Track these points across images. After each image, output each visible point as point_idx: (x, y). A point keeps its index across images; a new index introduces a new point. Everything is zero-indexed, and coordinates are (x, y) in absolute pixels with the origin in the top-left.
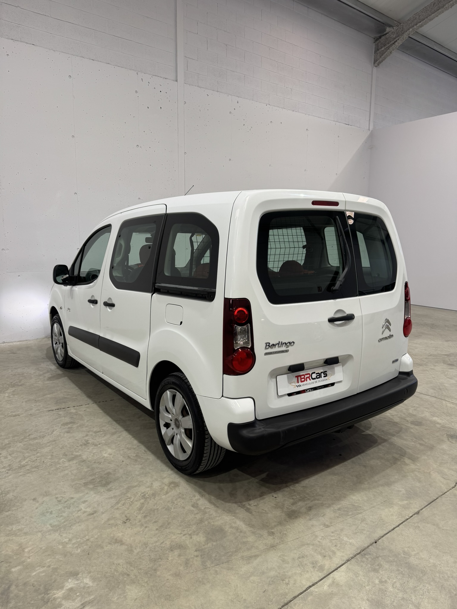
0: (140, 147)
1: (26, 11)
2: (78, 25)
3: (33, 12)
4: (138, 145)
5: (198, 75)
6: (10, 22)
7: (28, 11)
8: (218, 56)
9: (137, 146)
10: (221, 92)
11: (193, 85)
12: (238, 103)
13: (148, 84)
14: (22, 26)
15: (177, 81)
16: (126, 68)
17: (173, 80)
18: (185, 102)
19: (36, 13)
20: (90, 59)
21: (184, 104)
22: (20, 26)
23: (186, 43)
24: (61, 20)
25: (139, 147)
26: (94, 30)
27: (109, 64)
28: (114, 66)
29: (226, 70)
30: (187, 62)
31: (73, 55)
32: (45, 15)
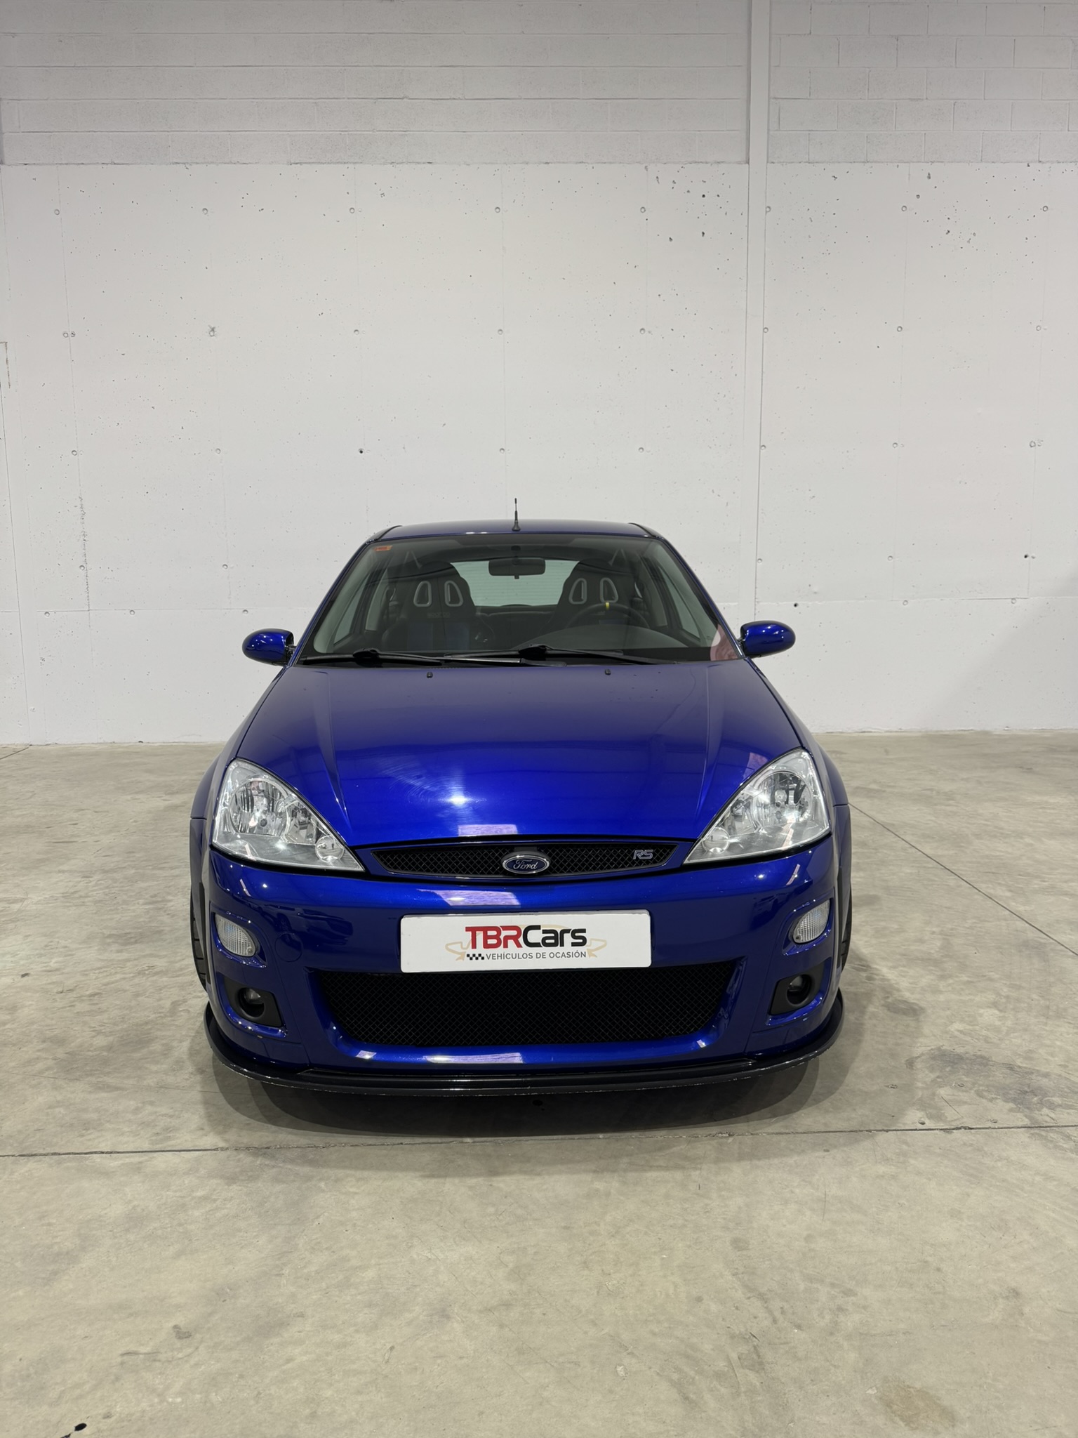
0: (649, 332)
1: (420, 101)
2: (518, 99)
3: (431, 99)
4: (642, 329)
5: (809, 134)
6: (388, 133)
7: (422, 101)
8: (870, 71)
9: (642, 332)
10: (875, 162)
11: (792, 163)
12: (929, 178)
13: (673, 185)
14: (412, 133)
15: (748, 163)
16: (620, 163)
17: (739, 163)
18: (769, 207)
19: (437, 99)
20: (540, 163)
21: (766, 212)
22: (406, 133)
23: (778, 66)
24: (485, 99)
25: (646, 332)
26: (552, 100)
27: (583, 162)
28: (591, 166)
29: (895, 101)
30: (779, 110)
31: (505, 163)
32: (454, 99)
